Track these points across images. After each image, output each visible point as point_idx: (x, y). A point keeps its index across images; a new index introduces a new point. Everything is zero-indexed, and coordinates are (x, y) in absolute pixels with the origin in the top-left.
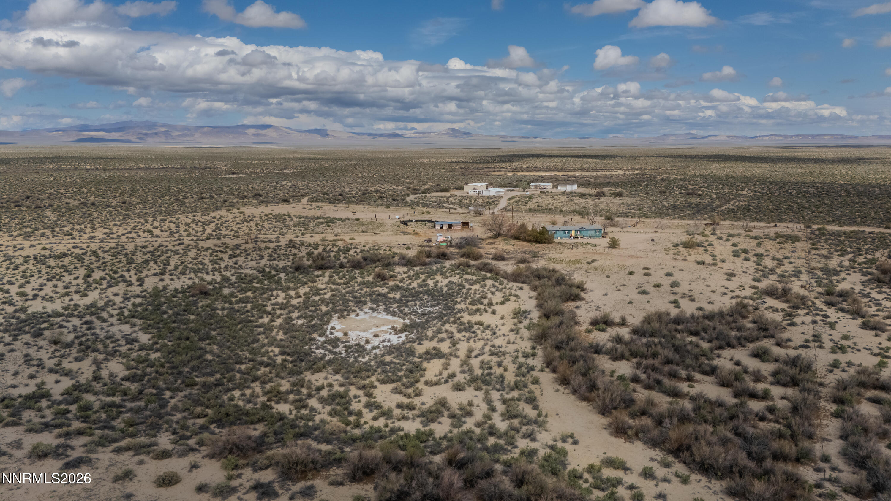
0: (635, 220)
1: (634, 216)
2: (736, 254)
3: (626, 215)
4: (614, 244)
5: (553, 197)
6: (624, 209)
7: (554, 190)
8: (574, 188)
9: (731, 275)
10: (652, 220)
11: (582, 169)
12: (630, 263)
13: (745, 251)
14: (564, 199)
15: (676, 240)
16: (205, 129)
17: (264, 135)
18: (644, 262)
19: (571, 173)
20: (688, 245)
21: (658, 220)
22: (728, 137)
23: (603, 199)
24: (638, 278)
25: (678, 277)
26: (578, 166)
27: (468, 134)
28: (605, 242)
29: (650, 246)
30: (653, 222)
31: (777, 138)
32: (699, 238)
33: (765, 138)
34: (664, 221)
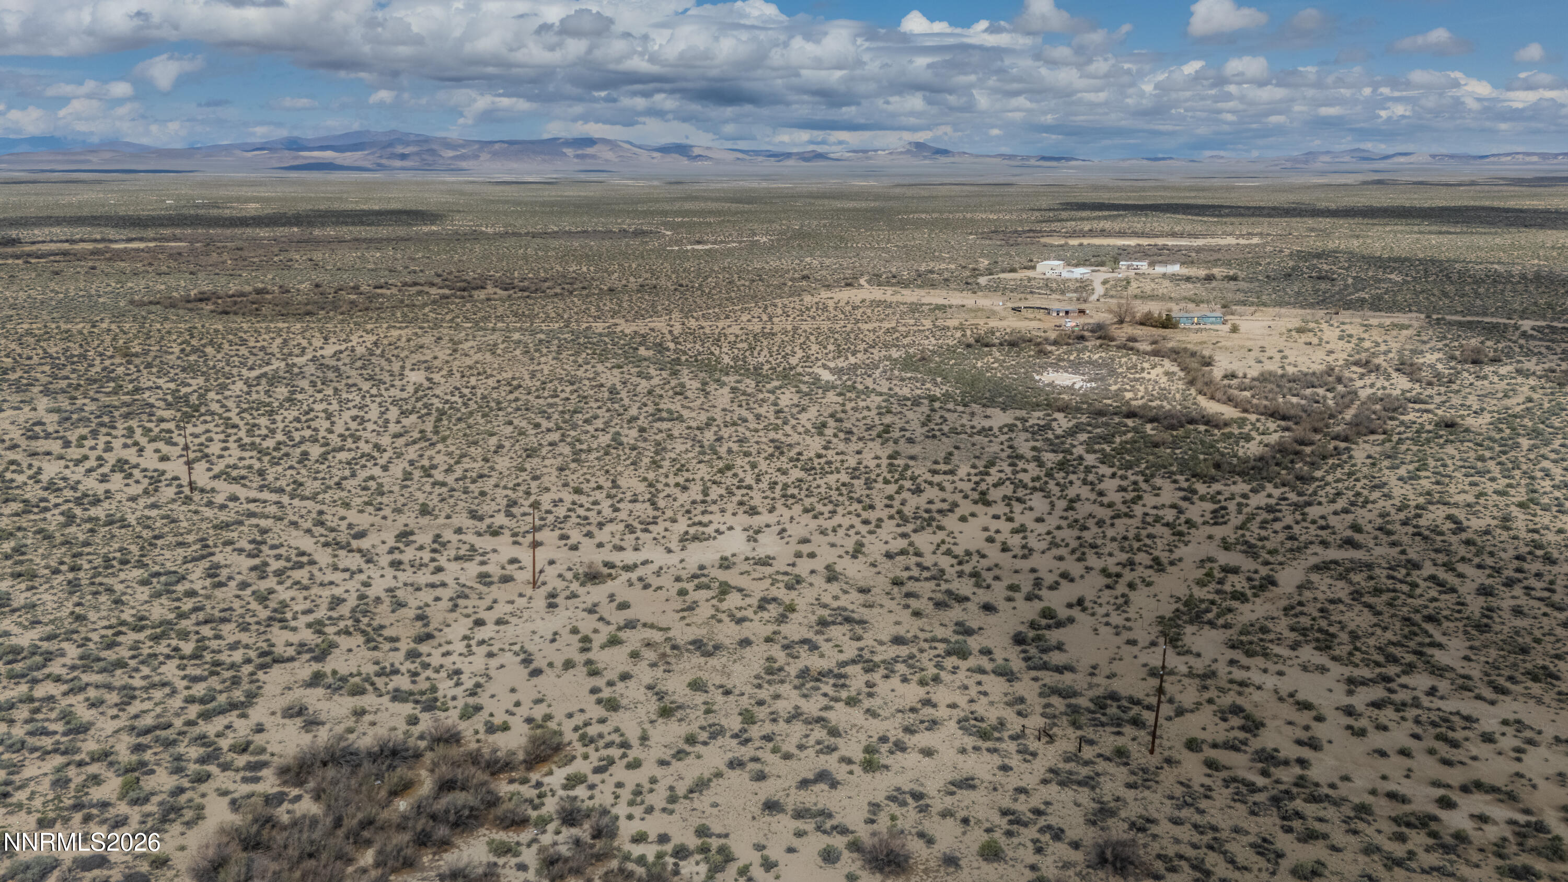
0: (1253, 309)
1: (1252, 304)
2: (1341, 338)
3: (1244, 303)
4: (1235, 329)
5: (1153, 280)
6: (1240, 296)
7: (1151, 271)
8: (1175, 269)
9: (1330, 352)
10: (1270, 310)
11: (1174, 235)
12: (1249, 344)
13: (1350, 336)
14: (1166, 283)
15: (1290, 326)
16: (497, 146)
17: (593, 157)
18: (1260, 343)
19: (1160, 242)
20: (1300, 331)
21: (1277, 309)
22: (1433, 156)
23: (1214, 284)
24: (1256, 353)
25: (1287, 353)
26: (1167, 228)
27: (944, 152)
28: (1227, 327)
29: (1267, 331)
30: (1271, 311)
31: (1528, 159)
32: (1312, 325)
33: (1504, 159)
34: (1283, 310)
